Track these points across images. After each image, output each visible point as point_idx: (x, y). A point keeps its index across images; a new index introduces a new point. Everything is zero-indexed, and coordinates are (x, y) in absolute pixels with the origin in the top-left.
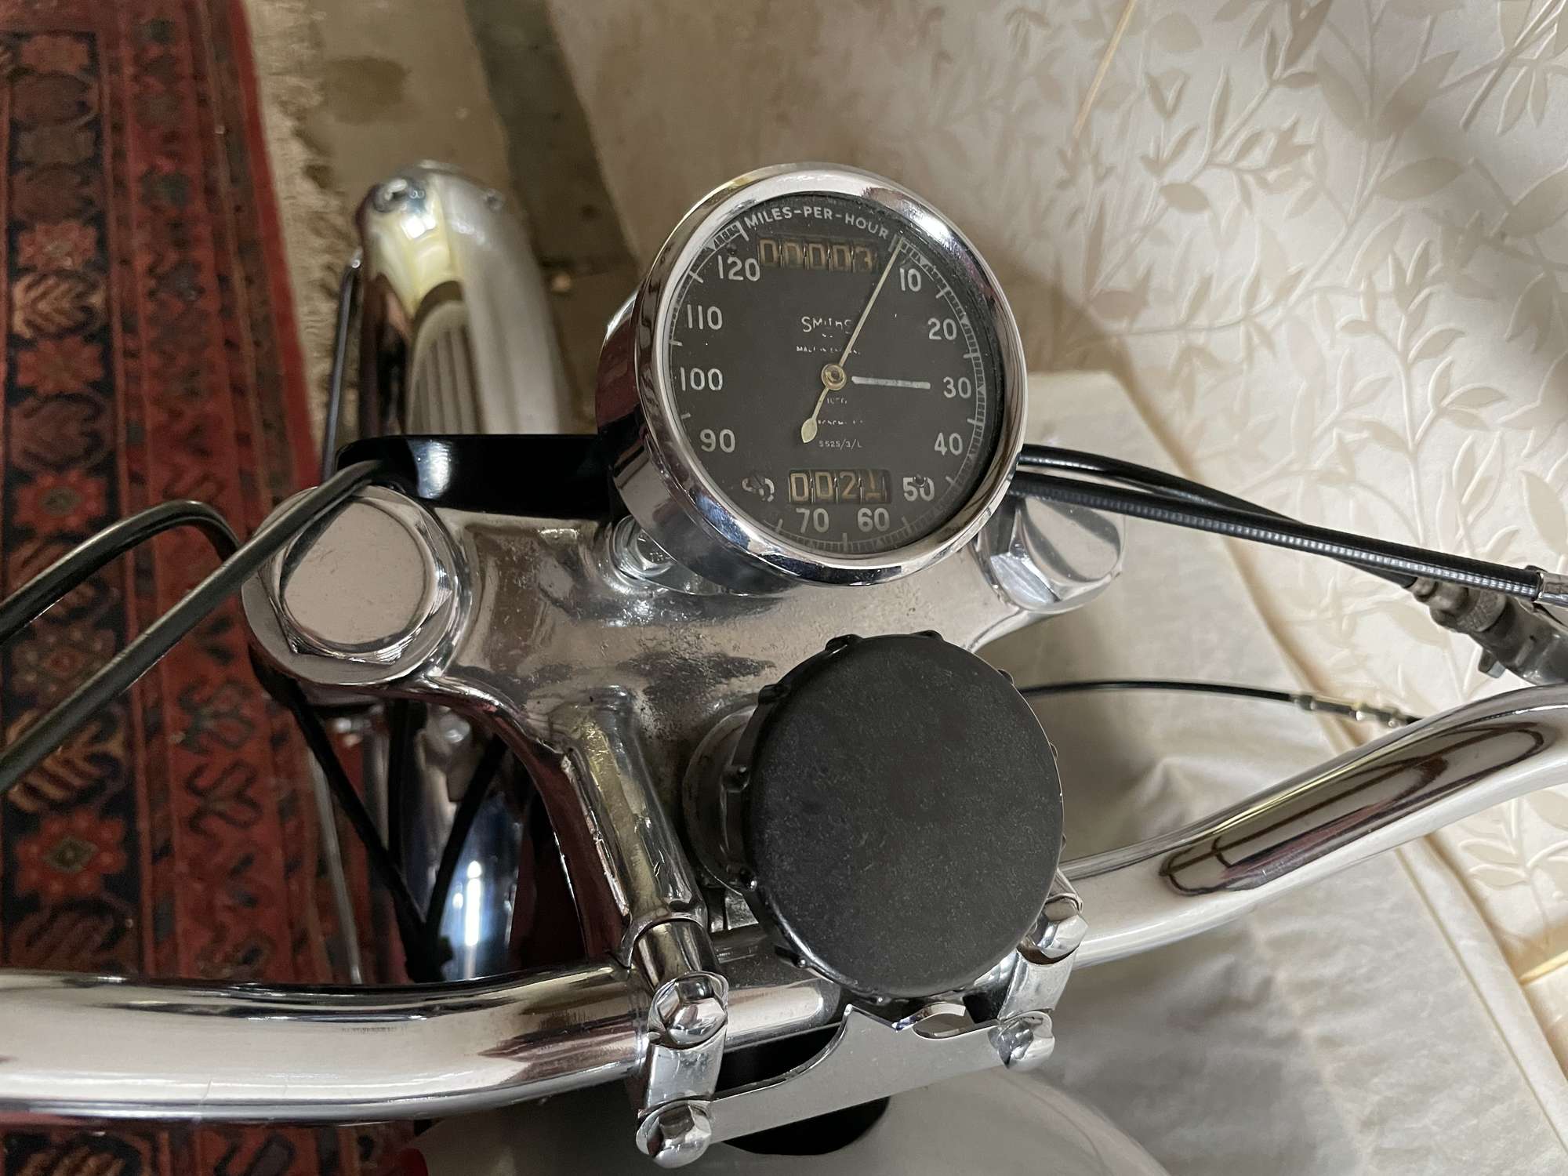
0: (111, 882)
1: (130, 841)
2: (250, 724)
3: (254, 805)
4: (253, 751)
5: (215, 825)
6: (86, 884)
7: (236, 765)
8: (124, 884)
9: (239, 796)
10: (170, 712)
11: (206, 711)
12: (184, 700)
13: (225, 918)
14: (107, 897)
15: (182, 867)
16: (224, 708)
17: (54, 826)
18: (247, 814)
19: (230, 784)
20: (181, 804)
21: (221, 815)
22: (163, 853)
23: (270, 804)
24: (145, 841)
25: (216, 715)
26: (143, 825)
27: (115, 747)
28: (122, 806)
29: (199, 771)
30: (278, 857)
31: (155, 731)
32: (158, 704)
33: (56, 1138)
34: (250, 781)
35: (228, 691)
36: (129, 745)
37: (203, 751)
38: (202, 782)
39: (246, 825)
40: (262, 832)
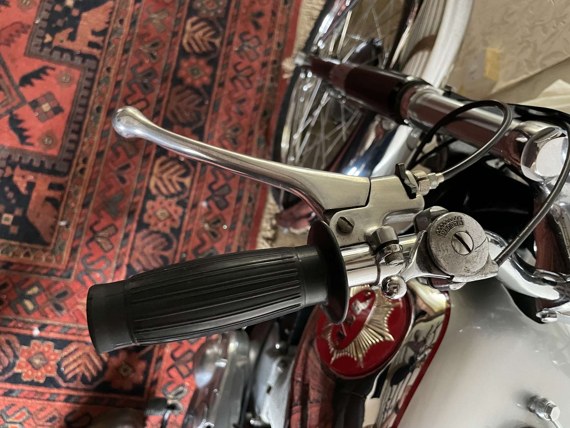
0: (204, 86)
1: (213, 76)
2: (258, 55)
3: (251, 82)
4: (256, 65)
5: (238, 84)
6: (198, 83)
7: (249, 67)
8: (208, 89)
9: (248, 77)
10: (236, 39)
11: (247, 44)
12: (241, 37)
13: (233, 115)
14: (202, 90)
15: (225, 92)
16: (252, 45)
17: (193, 60)
18: (247, 85)
19: (247, 72)
20: (231, 72)
21: (241, 81)
22: (222, 85)
23: (256, 85)
24: (217, 78)
25: (249, 47)
26: (219, 73)
27: (217, 42)
28: (213, 63)
29: (239, 63)
30: (252, 104)
31: (230, 43)
32: (233, 34)
33: (170, 155)
34: (252, 74)
35: (255, 40)
36: (222, 43)
37: (242, 57)
38: (239, 67)
39: (247, 89)
40: (251, 93)
